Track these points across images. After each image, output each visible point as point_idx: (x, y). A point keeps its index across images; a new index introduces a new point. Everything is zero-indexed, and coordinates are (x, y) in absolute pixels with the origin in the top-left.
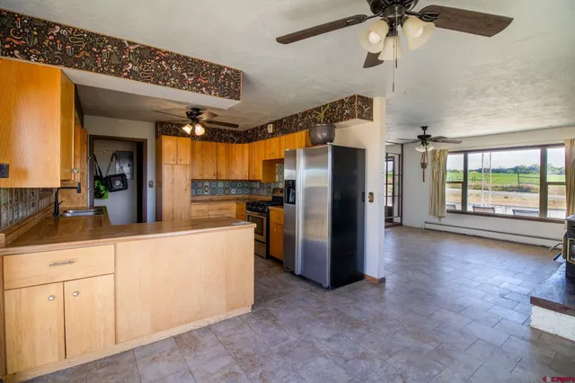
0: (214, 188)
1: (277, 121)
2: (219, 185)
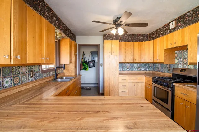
0: (132, 67)
1: (179, 18)
2: (134, 65)
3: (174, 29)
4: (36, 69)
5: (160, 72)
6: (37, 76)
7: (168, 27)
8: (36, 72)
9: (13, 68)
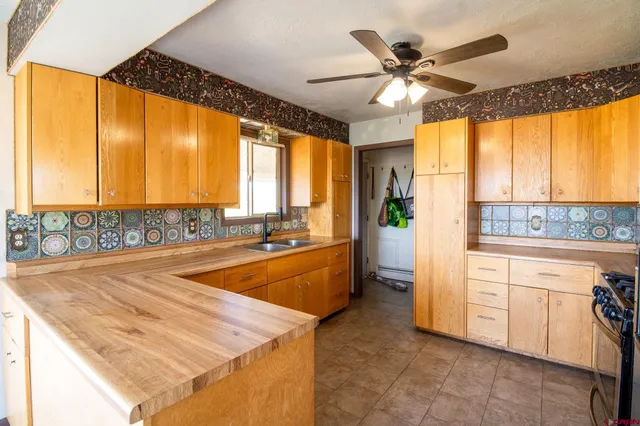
2: (573, 215)
4: (206, 216)
6: (207, 232)
8: (206, 223)
9: (145, 211)
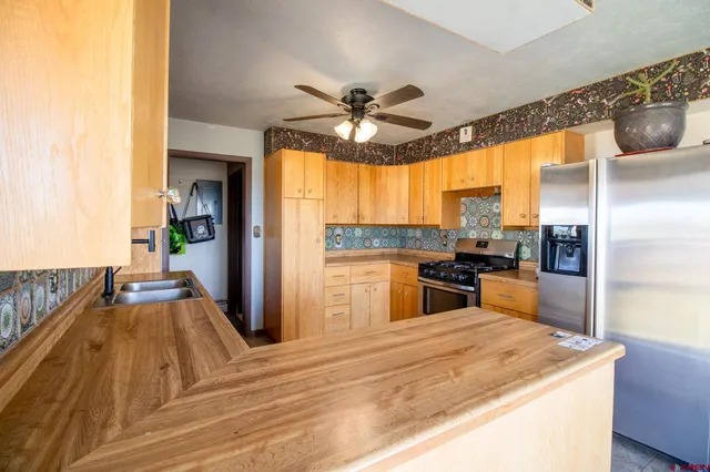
0: (349, 238)
1: (480, 121)
2: (356, 232)
3: (469, 146)
5: (419, 249)
7: (452, 137)
